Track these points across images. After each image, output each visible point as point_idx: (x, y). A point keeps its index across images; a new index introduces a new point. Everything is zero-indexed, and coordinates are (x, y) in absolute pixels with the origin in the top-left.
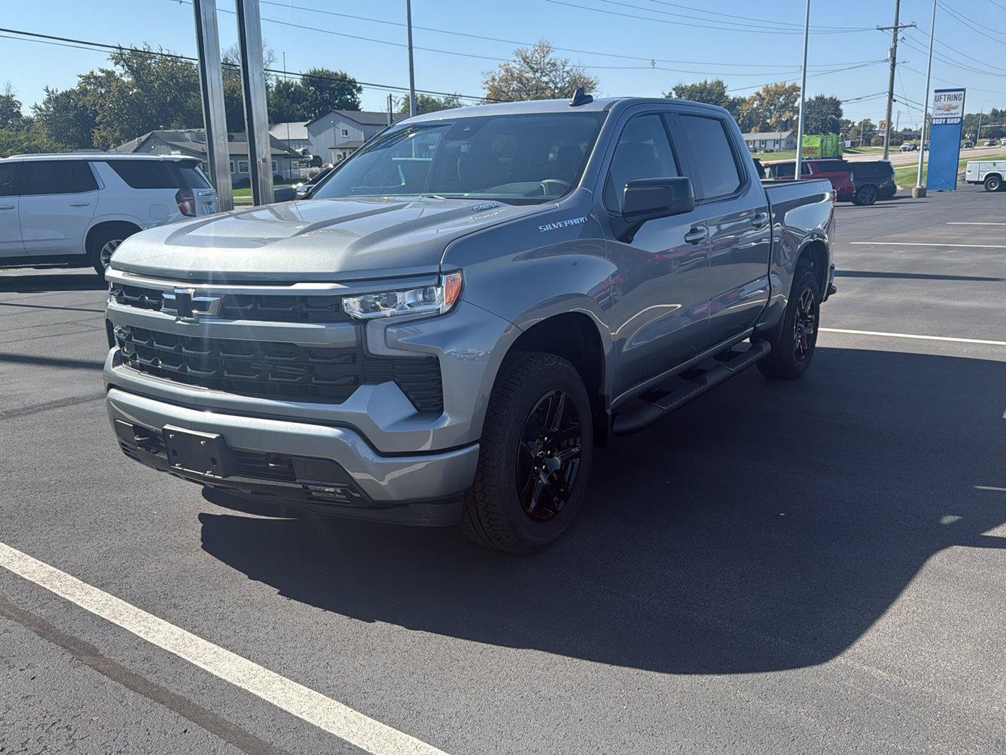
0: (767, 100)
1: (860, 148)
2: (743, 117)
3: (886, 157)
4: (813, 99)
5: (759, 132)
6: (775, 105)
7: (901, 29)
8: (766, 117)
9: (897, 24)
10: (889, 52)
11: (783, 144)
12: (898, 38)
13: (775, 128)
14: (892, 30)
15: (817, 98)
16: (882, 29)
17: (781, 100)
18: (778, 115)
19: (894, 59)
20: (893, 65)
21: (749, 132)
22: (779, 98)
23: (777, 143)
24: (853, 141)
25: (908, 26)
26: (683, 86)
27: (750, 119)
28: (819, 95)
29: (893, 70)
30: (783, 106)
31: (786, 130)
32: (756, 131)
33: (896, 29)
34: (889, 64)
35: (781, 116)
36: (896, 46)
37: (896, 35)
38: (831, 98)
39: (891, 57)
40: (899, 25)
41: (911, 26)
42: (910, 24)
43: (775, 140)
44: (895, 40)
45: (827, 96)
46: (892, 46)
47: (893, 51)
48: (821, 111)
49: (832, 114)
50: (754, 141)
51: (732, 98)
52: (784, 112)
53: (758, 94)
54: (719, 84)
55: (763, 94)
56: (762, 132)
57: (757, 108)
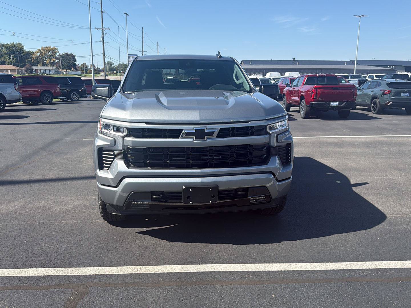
0: (43, 53)
1: (85, 74)
2: (34, 59)
3: (105, 77)
4: (64, 54)
5: (42, 66)
6: (47, 55)
7: (104, 30)
8: (44, 60)
9: (103, 27)
10: (101, 38)
11: (54, 72)
12: (104, 33)
13: (49, 65)
14: (101, 30)
15: (65, 53)
16: (97, 29)
17: (49, 53)
18: (49, 59)
19: (103, 41)
20: (104, 43)
21: (37, 66)
22: (48, 52)
23: (51, 71)
24: (82, 71)
25: (107, 29)
26: (3, 44)
27: (37, 60)
28: (66, 52)
29: (103, 45)
30: (51, 56)
31: (53, 66)
32: (40, 66)
33: (103, 29)
34: (102, 43)
35: (50, 60)
36: (103, 36)
37: (103, 32)
38: (71, 54)
39: (102, 40)
40: (104, 28)
41: (108, 29)
42: (108, 28)
43: (49, 70)
44: (103, 34)
45: (69, 53)
46: (102, 36)
47: (103, 38)
48: (68, 59)
49: (72, 60)
50: (40, 70)
51: (27, 51)
52: (51, 58)
53: (39, 50)
54: (20, 44)
55: (41, 50)
56: (43, 66)
57: (39, 56)
